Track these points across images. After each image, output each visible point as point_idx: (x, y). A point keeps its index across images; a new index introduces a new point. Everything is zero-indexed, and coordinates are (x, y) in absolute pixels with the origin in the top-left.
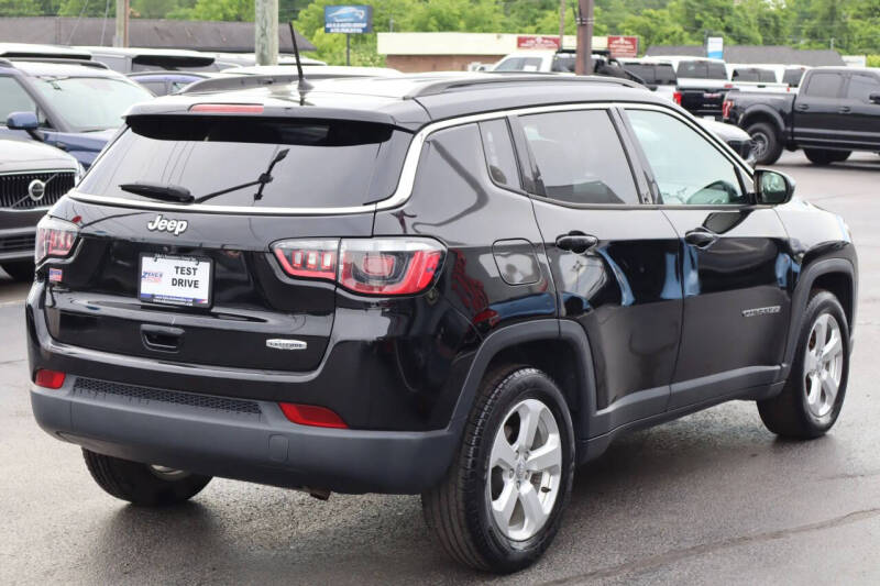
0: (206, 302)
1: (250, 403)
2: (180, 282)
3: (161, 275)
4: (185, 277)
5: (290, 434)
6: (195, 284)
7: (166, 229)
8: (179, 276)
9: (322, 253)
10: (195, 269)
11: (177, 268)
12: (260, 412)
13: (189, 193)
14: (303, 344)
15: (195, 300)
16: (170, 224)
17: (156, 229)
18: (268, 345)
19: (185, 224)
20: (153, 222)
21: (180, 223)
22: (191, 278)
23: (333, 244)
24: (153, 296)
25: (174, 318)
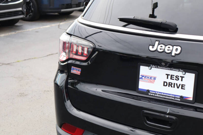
0: (191, 99)
2: (170, 85)
3: (155, 79)
4: (173, 82)
6: (183, 87)
7: (164, 51)
8: (169, 80)
10: (182, 77)
11: (168, 75)
13: (176, 26)
15: (181, 97)
16: (167, 48)
17: (156, 50)
19: (179, 48)
20: (153, 46)
21: (175, 47)
22: (179, 82)
24: (148, 91)
25: (169, 109)
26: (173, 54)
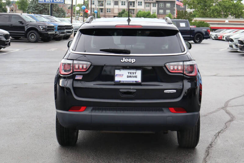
0: (140, 82)
1: (160, 109)
2: (130, 77)
3: (123, 75)
4: (131, 75)
5: (173, 116)
6: (136, 77)
7: (128, 62)
8: (130, 75)
9: (178, 65)
10: (135, 73)
11: (129, 73)
12: (163, 111)
14: (175, 91)
15: (136, 81)
16: (129, 60)
18: (165, 92)
19: (135, 60)
20: (123, 60)
21: (133, 59)
22: (134, 75)
23: (181, 63)
24: (120, 81)
25: (132, 87)
26: (133, 62)
